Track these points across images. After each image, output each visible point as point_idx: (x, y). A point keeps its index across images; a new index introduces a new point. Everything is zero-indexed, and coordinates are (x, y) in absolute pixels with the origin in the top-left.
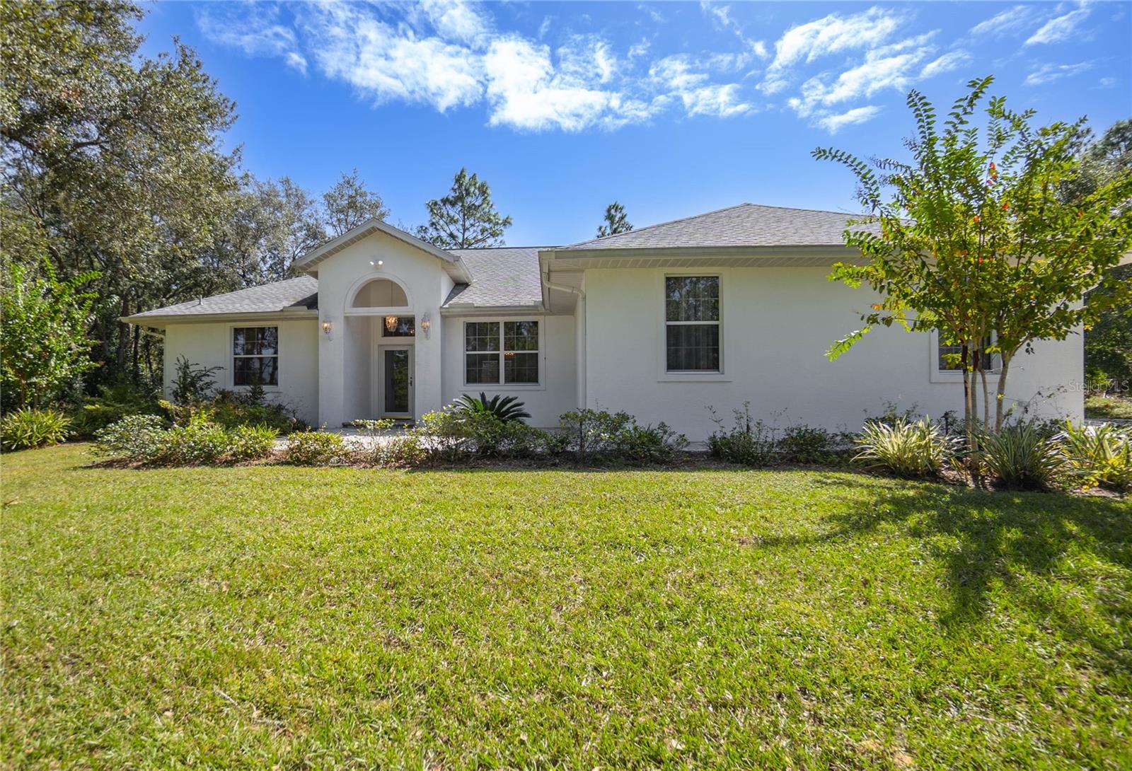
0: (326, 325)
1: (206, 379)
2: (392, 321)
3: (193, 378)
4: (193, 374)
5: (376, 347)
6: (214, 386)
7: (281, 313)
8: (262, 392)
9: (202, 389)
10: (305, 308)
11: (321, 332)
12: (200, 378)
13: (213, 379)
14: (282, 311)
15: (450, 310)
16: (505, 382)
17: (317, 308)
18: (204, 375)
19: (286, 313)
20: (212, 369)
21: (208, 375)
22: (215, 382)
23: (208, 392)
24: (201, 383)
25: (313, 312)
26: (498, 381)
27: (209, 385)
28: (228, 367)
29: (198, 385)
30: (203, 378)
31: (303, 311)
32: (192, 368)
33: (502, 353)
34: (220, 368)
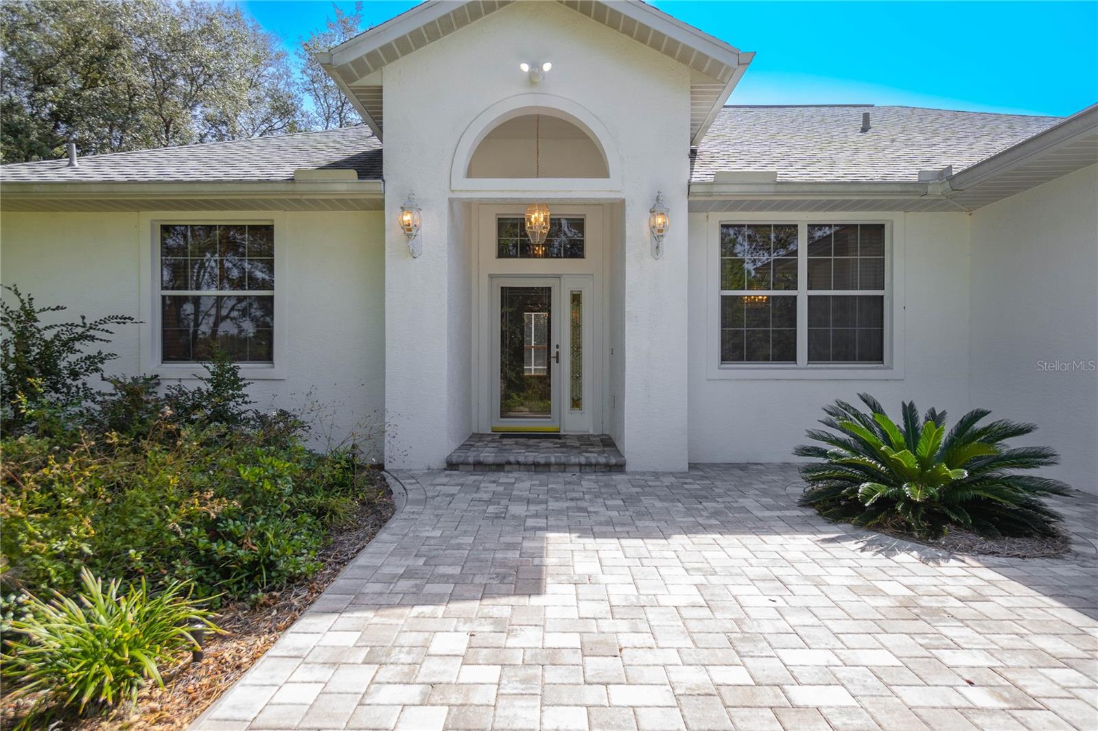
0: (407, 218)
1: (88, 348)
2: (538, 218)
3: (48, 345)
4: (48, 335)
5: (485, 281)
6: (109, 368)
7: (290, 187)
8: (237, 380)
9: (75, 375)
10: (353, 174)
11: (393, 235)
12: (68, 345)
13: (106, 349)
14: (292, 180)
15: (716, 189)
16: (810, 359)
17: (379, 175)
18: (83, 337)
19: (300, 187)
20: (104, 321)
21: (93, 338)
22: (112, 355)
23: (93, 381)
24: (73, 358)
25: (370, 185)
26: (793, 358)
27: (94, 363)
28: (146, 317)
29: (62, 364)
30: (77, 345)
31: (348, 182)
32: (43, 320)
33: (802, 294)
34: (124, 319)
